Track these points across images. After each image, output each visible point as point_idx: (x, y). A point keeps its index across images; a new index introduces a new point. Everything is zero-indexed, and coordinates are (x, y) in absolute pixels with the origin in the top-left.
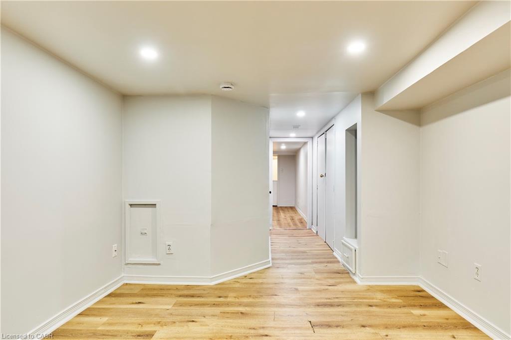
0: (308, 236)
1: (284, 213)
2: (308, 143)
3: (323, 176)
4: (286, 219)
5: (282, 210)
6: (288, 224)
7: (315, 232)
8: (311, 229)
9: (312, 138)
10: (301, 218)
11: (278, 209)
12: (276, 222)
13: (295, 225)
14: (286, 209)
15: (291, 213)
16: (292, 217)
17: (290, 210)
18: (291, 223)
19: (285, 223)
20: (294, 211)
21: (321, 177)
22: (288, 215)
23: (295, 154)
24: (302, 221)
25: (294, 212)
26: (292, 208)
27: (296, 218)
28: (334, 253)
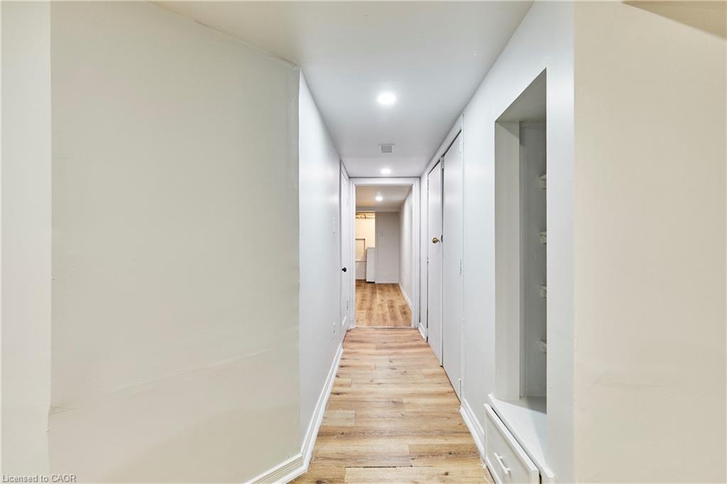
0: (411, 347)
1: (381, 294)
2: (414, 187)
3: (438, 241)
4: (381, 305)
5: (381, 289)
6: (384, 315)
7: (424, 337)
8: (417, 329)
9: (420, 178)
10: (404, 303)
11: (375, 287)
12: (365, 311)
13: (394, 318)
14: (386, 288)
15: (391, 295)
16: (392, 301)
17: (391, 289)
18: (388, 314)
19: (378, 315)
20: (397, 290)
21: (434, 242)
22: (388, 298)
23: (397, 210)
24: (405, 311)
25: (396, 293)
26: (395, 287)
27: (398, 304)
28: (462, 411)
